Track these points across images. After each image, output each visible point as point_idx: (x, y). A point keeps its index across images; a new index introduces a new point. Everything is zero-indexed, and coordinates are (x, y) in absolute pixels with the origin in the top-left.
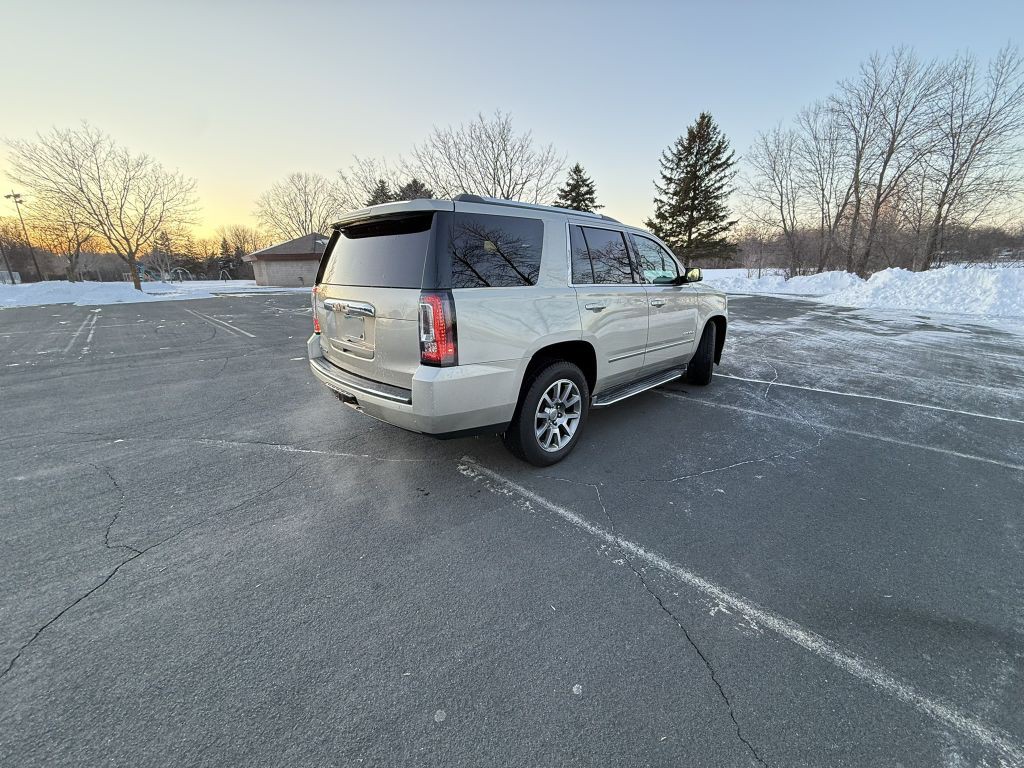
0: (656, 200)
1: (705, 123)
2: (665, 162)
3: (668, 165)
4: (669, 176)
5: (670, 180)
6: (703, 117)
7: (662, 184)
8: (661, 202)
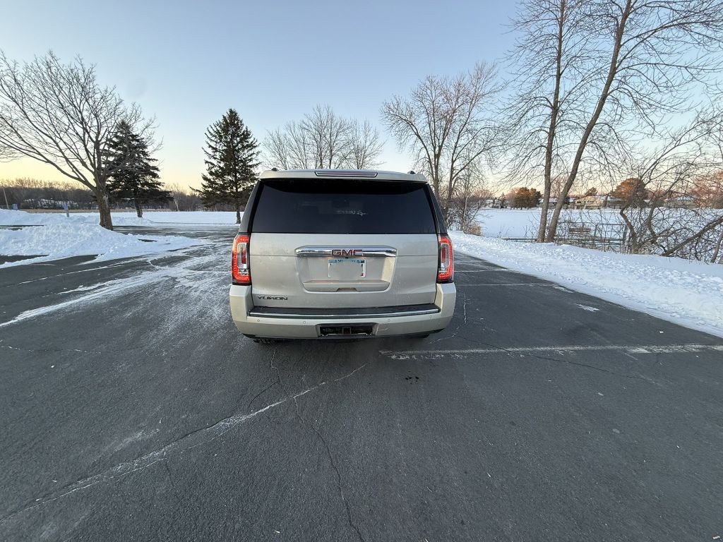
0: (207, 162)
1: (233, 115)
2: (210, 136)
3: (213, 138)
4: (215, 146)
5: (215, 150)
6: (231, 111)
7: (210, 151)
8: (212, 164)
